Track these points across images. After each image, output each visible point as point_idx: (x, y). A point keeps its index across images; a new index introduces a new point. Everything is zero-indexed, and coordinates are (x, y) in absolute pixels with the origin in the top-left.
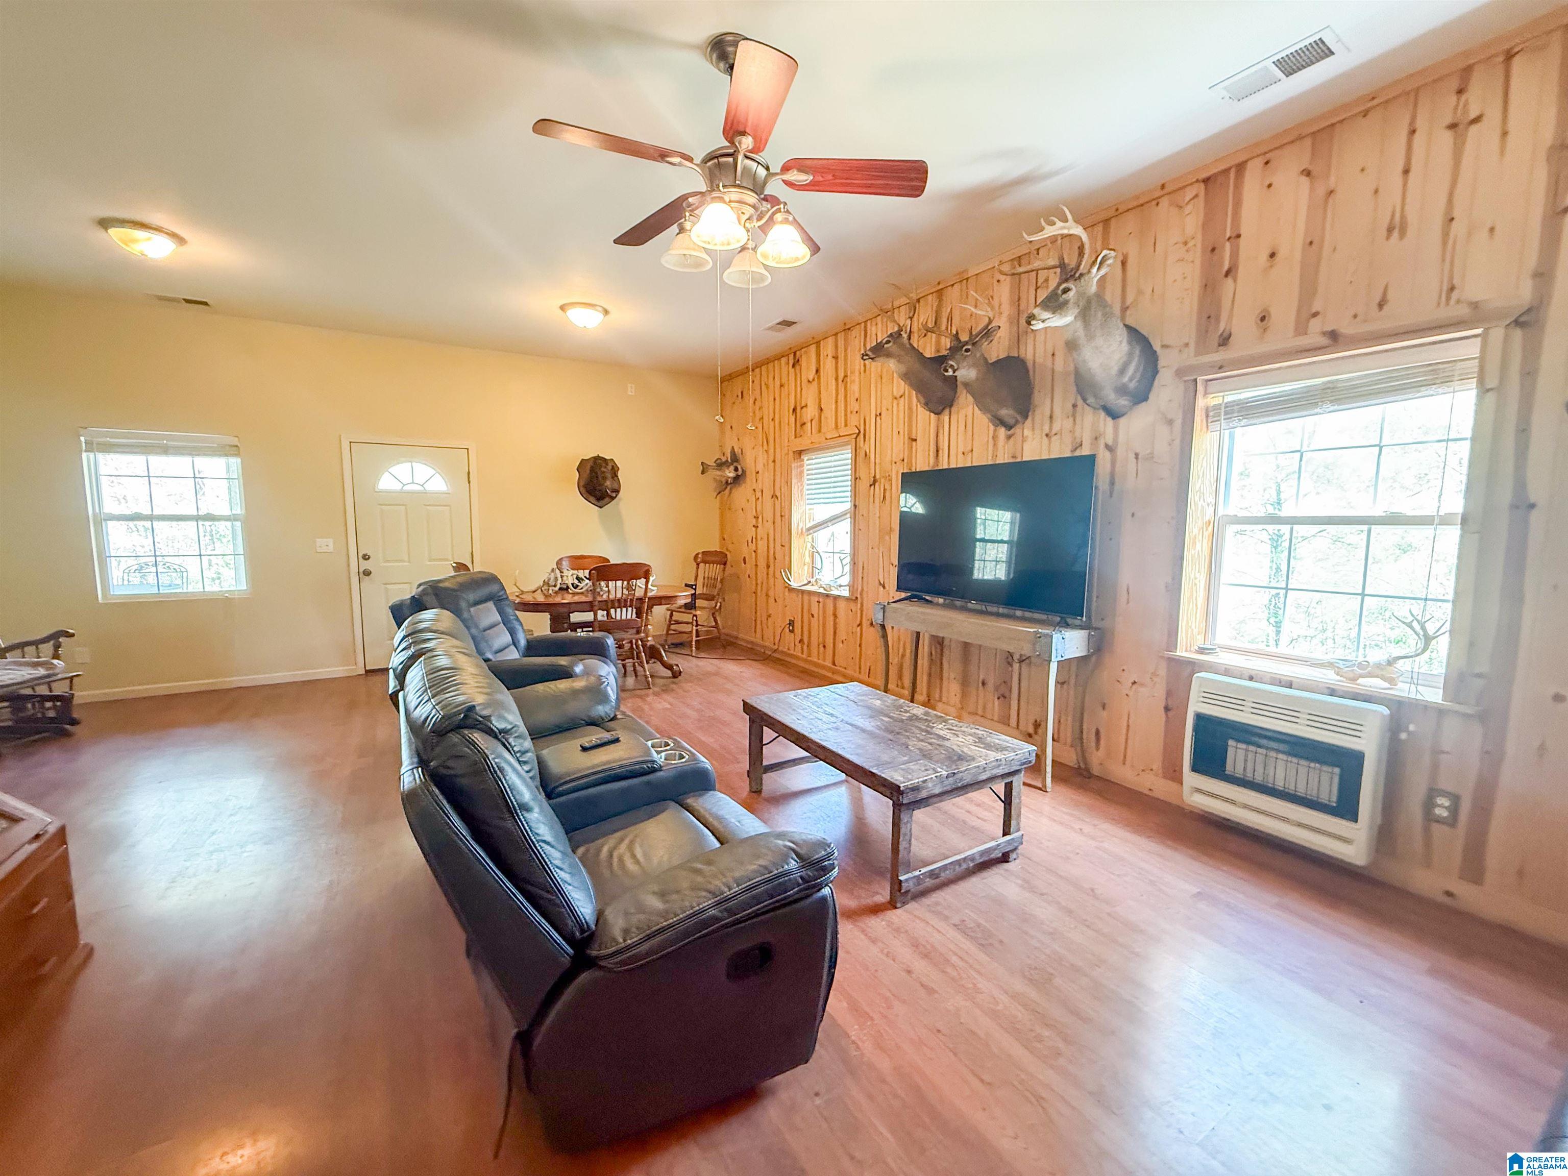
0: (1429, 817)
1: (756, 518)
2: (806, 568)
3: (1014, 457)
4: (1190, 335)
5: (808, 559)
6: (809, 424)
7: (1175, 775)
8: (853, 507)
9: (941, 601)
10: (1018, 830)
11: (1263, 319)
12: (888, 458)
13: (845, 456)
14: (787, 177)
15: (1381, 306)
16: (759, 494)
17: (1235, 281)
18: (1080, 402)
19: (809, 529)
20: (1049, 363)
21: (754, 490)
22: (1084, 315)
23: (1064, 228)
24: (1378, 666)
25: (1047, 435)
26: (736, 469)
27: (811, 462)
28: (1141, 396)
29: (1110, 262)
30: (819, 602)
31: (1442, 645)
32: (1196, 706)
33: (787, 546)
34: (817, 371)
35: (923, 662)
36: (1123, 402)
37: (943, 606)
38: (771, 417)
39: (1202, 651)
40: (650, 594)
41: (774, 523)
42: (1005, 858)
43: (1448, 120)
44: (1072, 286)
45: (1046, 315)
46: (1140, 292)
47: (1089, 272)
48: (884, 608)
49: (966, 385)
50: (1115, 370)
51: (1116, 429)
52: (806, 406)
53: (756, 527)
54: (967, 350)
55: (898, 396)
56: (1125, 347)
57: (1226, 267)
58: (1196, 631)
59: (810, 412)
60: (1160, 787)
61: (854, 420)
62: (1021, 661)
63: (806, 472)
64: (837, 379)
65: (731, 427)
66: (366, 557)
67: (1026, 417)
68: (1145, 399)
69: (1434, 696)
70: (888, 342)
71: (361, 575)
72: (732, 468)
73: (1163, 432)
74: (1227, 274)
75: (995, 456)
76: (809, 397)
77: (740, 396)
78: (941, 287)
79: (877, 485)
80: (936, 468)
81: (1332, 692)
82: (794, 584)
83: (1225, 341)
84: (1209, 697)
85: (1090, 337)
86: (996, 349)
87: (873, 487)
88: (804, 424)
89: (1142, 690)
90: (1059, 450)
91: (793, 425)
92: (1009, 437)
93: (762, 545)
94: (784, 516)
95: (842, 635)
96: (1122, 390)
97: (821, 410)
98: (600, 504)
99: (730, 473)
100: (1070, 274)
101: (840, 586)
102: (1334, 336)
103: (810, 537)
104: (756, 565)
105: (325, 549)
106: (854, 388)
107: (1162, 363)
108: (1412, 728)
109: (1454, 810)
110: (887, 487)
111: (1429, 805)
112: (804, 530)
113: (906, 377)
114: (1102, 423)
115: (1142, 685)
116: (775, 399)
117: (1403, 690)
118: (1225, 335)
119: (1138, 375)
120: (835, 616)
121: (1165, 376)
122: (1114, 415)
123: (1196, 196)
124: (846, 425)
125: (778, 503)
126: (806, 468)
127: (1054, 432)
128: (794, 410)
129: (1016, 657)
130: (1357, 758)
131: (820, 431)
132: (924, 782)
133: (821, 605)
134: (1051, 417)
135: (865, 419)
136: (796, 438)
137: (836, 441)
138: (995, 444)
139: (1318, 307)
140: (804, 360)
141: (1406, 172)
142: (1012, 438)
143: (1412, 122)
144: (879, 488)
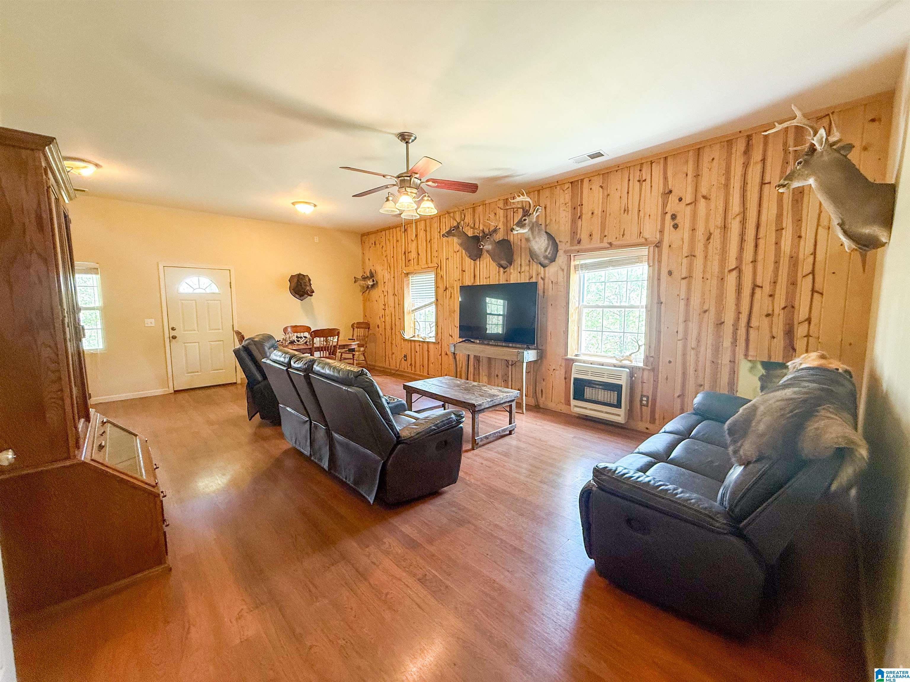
0: (642, 405)
1: (385, 305)
2: (412, 329)
3: (507, 281)
4: (568, 239)
5: (412, 325)
6: (412, 261)
7: (568, 403)
8: (436, 301)
9: (478, 341)
10: (514, 423)
11: (590, 236)
12: (452, 278)
13: (431, 276)
15: (623, 235)
16: (386, 293)
17: (582, 221)
18: (531, 260)
19: (413, 311)
20: (519, 243)
21: (383, 291)
22: (532, 229)
23: (523, 198)
24: (627, 356)
25: (519, 272)
26: (373, 281)
27: (413, 279)
28: (553, 260)
29: (540, 210)
30: (420, 345)
31: (642, 348)
32: (574, 375)
33: (402, 319)
34: (416, 236)
35: (471, 369)
36: (546, 262)
37: (479, 344)
38: (392, 255)
39: (576, 355)
41: (395, 308)
43: (638, 179)
44: (527, 219)
45: (518, 229)
46: (551, 220)
47: (533, 213)
48: (455, 346)
49: (488, 251)
50: (543, 250)
51: (545, 271)
52: (411, 252)
53: (384, 310)
54: (488, 238)
55: (456, 251)
56: (546, 242)
57: (579, 215)
58: (574, 348)
59: (413, 255)
60: (563, 408)
61: (435, 260)
62: (512, 365)
63: (410, 283)
64: (426, 241)
65: (369, 259)
66: (173, 329)
67: (511, 265)
68: (555, 261)
69: (641, 365)
70: (453, 230)
71: (171, 339)
72: (371, 280)
73: (560, 273)
74: (580, 217)
75: (499, 280)
76: (412, 247)
77: (374, 243)
78: (474, 206)
79: (447, 290)
80: (474, 285)
81: (615, 366)
82: (407, 337)
83: (579, 242)
84: (579, 371)
85: (534, 238)
86: (499, 237)
87: (445, 291)
88: (410, 260)
89: (557, 372)
90: (524, 279)
91: (404, 260)
92: (504, 272)
93: (388, 319)
94: (400, 304)
95: (432, 359)
96: (546, 257)
97: (419, 254)
98: (301, 298)
99: (370, 283)
100: (526, 213)
101: (430, 337)
102: (610, 244)
103: (413, 314)
104: (385, 329)
105: (150, 325)
106: (435, 246)
107: (559, 247)
108: (635, 375)
109: (647, 401)
110: (452, 291)
111: (641, 401)
112: (411, 311)
113: (461, 245)
114: (539, 268)
115: (557, 370)
116: (394, 247)
117: (634, 364)
118: (579, 240)
119: (551, 252)
120: (428, 351)
121: (561, 253)
122: (544, 266)
123: (569, 188)
124: (431, 262)
125: (396, 298)
126: (410, 281)
127: (522, 271)
128: (405, 253)
129: (510, 363)
130: (621, 386)
131: (418, 264)
132: (483, 403)
133: (421, 347)
134: (521, 265)
135: (441, 260)
136: (405, 266)
137: (426, 269)
138: (499, 275)
139: (606, 234)
140: (409, 230)
141: (628, 193)
142: (506, 274)
143: (629, 177)
144: (448, 292)
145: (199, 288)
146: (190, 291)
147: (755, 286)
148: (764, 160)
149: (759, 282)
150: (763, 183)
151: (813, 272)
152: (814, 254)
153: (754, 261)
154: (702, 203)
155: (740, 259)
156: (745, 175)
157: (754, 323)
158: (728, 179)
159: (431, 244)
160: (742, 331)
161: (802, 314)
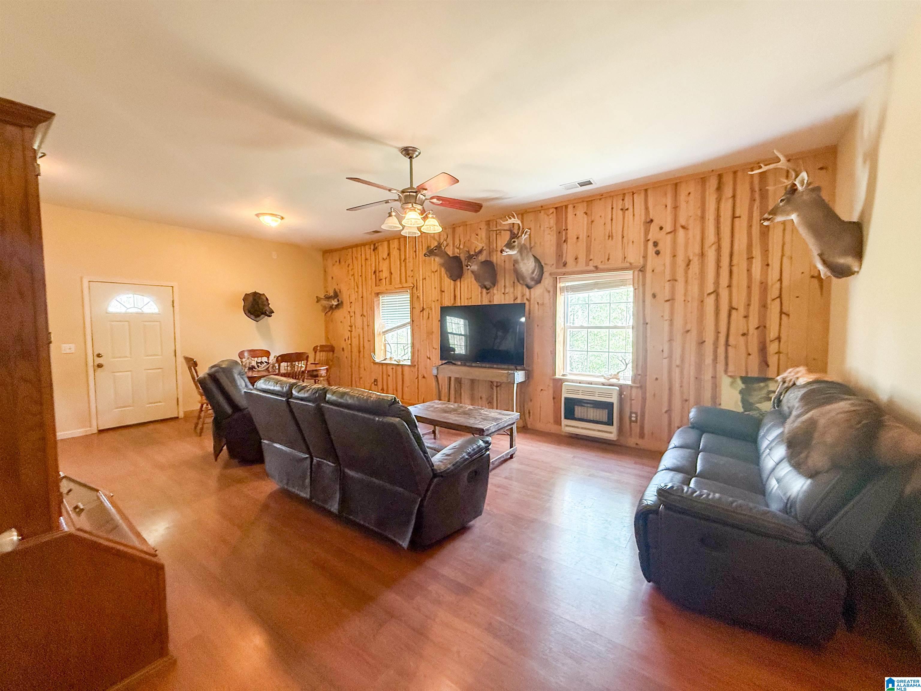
0: (631, 421)
1: (351, 326)
2: (382, 351)
3: (490, 302)
4: (554, 262)
5: (383, 348)
6: (384, 280)
7: (558, 422)
8: (412, 322)
9: (459, 363)
10: (515, 446)
11: (576, 259)
12: (430, 299)
13: (406, 297)
14: (431, 201)
15: (608, 259)
16: (352, 314)
17: (567, 243)
18: (516, 281)
19: (383, 332)
20: (503, 264)
21: (349, 312)
22: (521, 252)
23: (514, 221)
24: (615, 375)
25: (503, 293)
26: (338, 301)
27: (384, 299)
28: (539, 281)
29: (528, 233)
30: (393, 369)
31: (630, 366)
32: (564, 395)
33: (372, 341)
34: (389, 255)
35: (452, 392)
36: (533, 283)
37: (461, 365)
38: (360, 274)
39: (563, 375)
40: (308, 369)
41: (363, 329)
42: (511, 457)
43: (621, 207)
44: (516, 241)
45: (507, 250)
46: (535, 243)
47: (521, 236)
48: (437, 368)
49: (473, 272)
50: (531, 271)
52: (382, 271)
53: (351, 331)
54: (474, 258)
55: (435, 271)
56: (534, 263)
57: (564, 239)
58: (561, 368)
59: (385, 274)
60: (553, 428)
61: (410, 280)
62: (497, 387)
63: (381, 304)
64: (400, 260)
65: (332, 278)
66: (99, 356)
67: (494, 286)
68: (540, 282)
69: (630, 383)
70: (436, 250)
71: (96, 368)
72: (336, 300)
73: (546, 294)
74: (565, 241)
75: (481, 301)
76: (384, 266)
77: (338, 261)
78: (454, 226)
79: (424, 311)
80: (454, 305)
81: (604, 385)
82: (377, 360)
83: (565, 265)
84: (568, 391)
85: (523, 260)
87: (422, 312)
88: (381, 279)
89: (544, 392)
90: (508, 300)
91: (374, 279)
92: (487, 293)
93: (355, 342)
94: (370, 325)
95: (407, 383)
96: (532, 279)
97: (391, 273)
98: (258, 319)
99: (335, 303)
100: (514, 236)
101: (405, 360)
102: (596, 267)
103: (384, 336)
104: (351, 352)
105: (68, 351)
106: (410, 265)
107: (545, 270)
108: (625, 393)
109: (636, 417)
110: (430, 312)
111: (630, 417)
112: (381, 332)
113: (442, 265)
114: (524, 289)
115: (545, 390)
116: (362, 266)
117: (622, 382)
118: (565, 263)
119: (538, 274)
120: (403, 374)
121: (546, 275)
122: (529, 287)
123: (553, 213)
124: (406, 282)
125: (365, 319)
126: (381, 301)
127: (506, 292)
128: (375, 272)
129: (495, 384)
130: (612, 404)
131: (391, 284)
133: (394, 369)
134: (505, 286)
135: (417, 280)
136: (376, 286)
137: (401, 289)
138: (482, 296)
139: (591, 257)
140: (380, 248)
141: (612, 220)
142: (489, 294)
143: (612, 205)
144: (425, 313)
145: (134, 307)
146: (123, 310)
147: (731, 309)
148: (734, 197)
149: (734, 305)
150: (734, 217)
151: (780, 297)
152: (780, 280)
153: (729, 286)
154: (681, 233)
155: (717, 283)
156: (718, 210)
157: (732, 341)
158: (703, 211)
159: (406, 264)
160: (721, 350)
161: (773, 333)
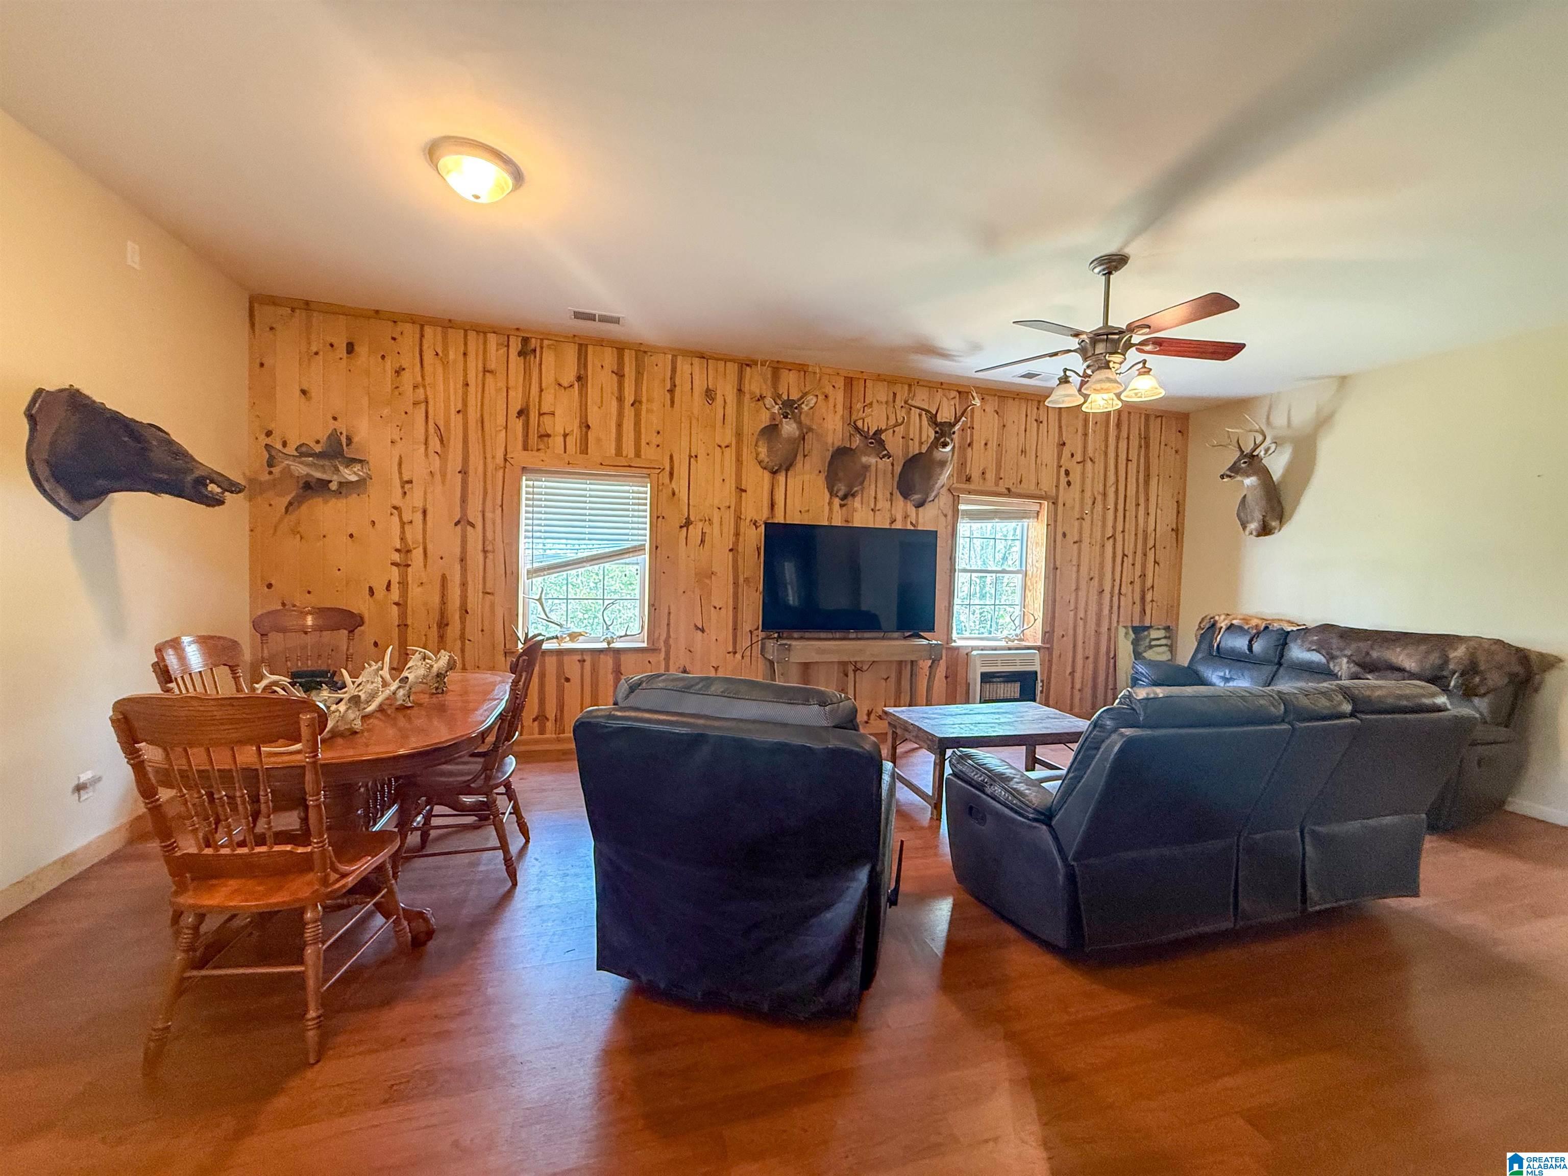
8: (653, 543)
11: (983, 473)
12: (708, 503)
13: (641, 491)
15: (1021, 482)
16: (412, 515)
17: (972, 449)
19: (531, 571)
21: (396, 510)
25: (872, 510)
26: (363, 470)
27: (539, 485)
30: (582, 661)
32: (975, 669)
34: (579, 378)
38: (454, 406)
41: (461, 558)
43: (1035, 417)
51: (917, 514)
52: (552, 414)
53: (403, 566)
55: (723, 445)
57: (969, 441)
59: (563, 424)
61: (651, 453)
64: (620, 399)
67: (856, 494)
68: (934, 499)
69: (1039, 643)
72: (356, 468)
73: (943, 518)
74: (969, 445)
76: (560, 404)
77: (342, 347)
79: (691, 527)
83: (969, 478)
87: (685, 529)
88: (547, 436)
90: (881, 522)
91: (519, 430)
97: (586, 427)
99: (351, 475)
101: (627, 637)
102: (1006, 490)
104: (404, 626)
106: (652, 418)
110: (707, 531)
116: (466, 385)
117: (1030, 643)
118: (969, 476)
120: (617, 672)
122: (917, 506)
123: (954, 398)
124: (637, 456)
125: (474, 533)
127: (877, 508)
128: (522, 413)
131: (583, 452)
133: (588, 665)
134: (875, 498)
135: (671, 457)
136: (525, 448)
137: (622, 469)
138: (831, 510)
139: (1002, 475)
140: (547, 355)
141: (1025, 431)
143: (1026, 412)
144: (695, 532)
147: (1124, 555)
148: (1128, 438)
149: (1126, 553)
150: (1128, 460)
151: (1154, 546)
152: (1155, 530)
153: (1123, 531)
154: (1089, 463)
155: (1114, 528)
156: (1117, 447)
157: (1123, 591)
158: (1107, 447)
159: (637, 415)
160: (1116, 599)
161: (1149, 584)
